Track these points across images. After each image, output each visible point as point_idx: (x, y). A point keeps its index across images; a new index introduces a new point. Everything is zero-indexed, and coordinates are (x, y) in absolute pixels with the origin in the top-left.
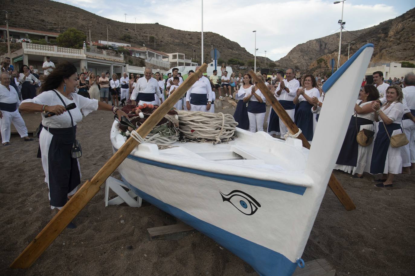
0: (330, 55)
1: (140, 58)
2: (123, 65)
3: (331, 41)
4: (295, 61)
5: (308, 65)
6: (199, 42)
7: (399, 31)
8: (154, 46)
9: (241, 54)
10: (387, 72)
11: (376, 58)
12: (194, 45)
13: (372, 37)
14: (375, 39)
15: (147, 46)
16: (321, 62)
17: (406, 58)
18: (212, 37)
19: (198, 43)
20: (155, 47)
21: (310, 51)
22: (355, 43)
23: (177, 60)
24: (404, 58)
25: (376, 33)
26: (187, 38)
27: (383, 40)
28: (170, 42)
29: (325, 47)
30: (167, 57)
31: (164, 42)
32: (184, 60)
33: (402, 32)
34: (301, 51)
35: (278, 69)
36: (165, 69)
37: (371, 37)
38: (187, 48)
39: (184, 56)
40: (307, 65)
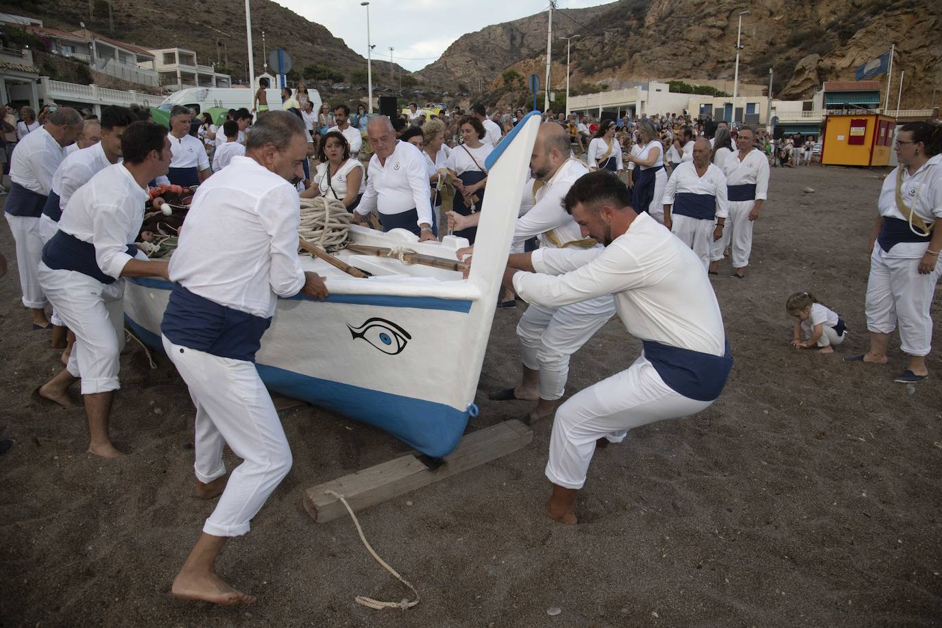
0: (532, 62)
1: (77, 60)
2: (34, 79)
3: (535, 30)
4: (459, 71)
5: (487, 83)
6: (228, 22)
7: (664, 15)
8: (109, 27)
9: (334, 54)
10: (643, 102)
11: (623, 72)
12: (217, 28)
13: (614, 24)
14: (620, 29)
15: (89, 26)
16: (512, 78)
17: (677, 72)
18: (262, 11)
19: (226, 23)
20: (112, 30)
21: (491, 49)
22: (582, 37)
23: (176, 67)
24: (673, 73)
25: (622, 16)
26: (198, 10)
27: (636, 33)
28: (152, 18)
29: (522, 42)
30: (151, 58)
31: (136, 18)
32: (194, 68)
33: (670, 18)
34: (470, 50)
35: (420, 90)
36: (148, 89)
37: (612, 26)
38: (200, 36)
39: (195, 56)
40: (485, 81)
